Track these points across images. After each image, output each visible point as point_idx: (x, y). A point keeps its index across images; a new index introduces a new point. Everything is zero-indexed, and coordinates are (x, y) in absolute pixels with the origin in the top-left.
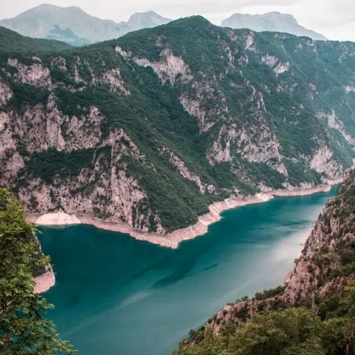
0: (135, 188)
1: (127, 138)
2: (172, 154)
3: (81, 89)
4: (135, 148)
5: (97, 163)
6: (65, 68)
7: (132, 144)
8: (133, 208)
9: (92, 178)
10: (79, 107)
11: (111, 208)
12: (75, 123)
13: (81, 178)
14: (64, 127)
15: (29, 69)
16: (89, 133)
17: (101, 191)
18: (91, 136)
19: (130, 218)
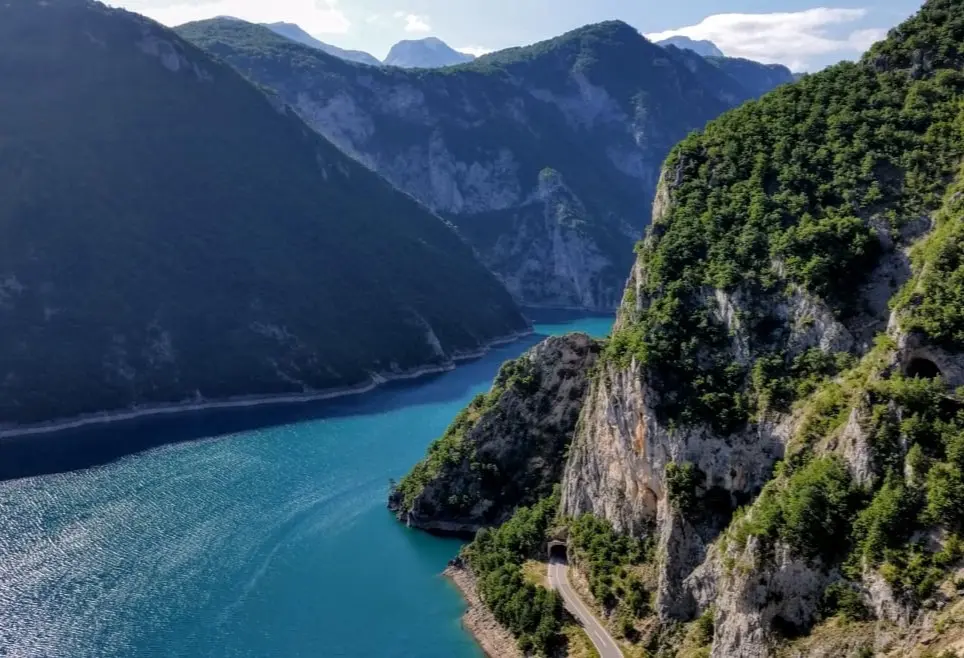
0: (594, 252)
1: (566, 189)
2: (622, 221)
3: (476, 124)
4: (580, 204)
5: (523, 226)
6: (446, 92)
7: (575, 198)
8: (592, 280)
9: (516, 249)
10: (479, 149)
11: (554, 286)
12: (477, 173)
13: (498, 248)
14: (458, 178)
15: (393, 91)
16: (501, 187)
17: (534, 265)
18: (505, 191)
19: (589, 295)
